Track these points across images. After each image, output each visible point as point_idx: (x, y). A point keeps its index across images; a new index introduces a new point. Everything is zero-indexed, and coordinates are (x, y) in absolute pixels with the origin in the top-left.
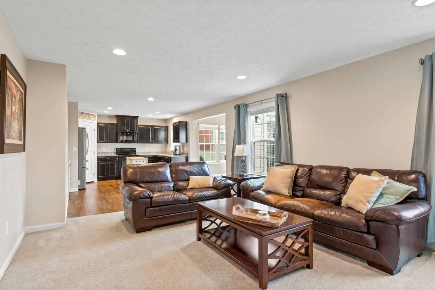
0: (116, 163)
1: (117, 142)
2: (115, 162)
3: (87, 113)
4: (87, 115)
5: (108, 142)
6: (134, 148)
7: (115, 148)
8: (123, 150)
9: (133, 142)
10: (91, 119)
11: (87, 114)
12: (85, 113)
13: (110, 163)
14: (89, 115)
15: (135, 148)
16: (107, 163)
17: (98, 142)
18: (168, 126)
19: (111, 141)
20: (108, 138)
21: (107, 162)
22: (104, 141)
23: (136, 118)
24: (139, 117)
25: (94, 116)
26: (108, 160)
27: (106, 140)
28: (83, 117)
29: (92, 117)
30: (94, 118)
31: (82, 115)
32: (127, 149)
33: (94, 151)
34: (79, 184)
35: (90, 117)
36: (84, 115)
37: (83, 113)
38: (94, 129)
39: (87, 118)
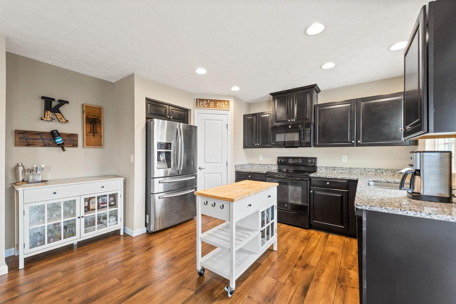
4: (212, 104)
5: (259, 147)
8: (290, 160)
10: (220, 108)
11: (211, 100)
12: (207, 100)
14: (216, 101)
23: (310, 90)
25: (226, 103)
27: (256, 143)
28: (203, 106)
29: (221, 105)
30: (227, 107)
31: (200, 104)
32: (296, 159)
33: (227, 162)
34: (148, 222)
35: (218, 106)
36: (205, 102)
37: (203, 100)
38: (227, 125)
39: (211, 107)
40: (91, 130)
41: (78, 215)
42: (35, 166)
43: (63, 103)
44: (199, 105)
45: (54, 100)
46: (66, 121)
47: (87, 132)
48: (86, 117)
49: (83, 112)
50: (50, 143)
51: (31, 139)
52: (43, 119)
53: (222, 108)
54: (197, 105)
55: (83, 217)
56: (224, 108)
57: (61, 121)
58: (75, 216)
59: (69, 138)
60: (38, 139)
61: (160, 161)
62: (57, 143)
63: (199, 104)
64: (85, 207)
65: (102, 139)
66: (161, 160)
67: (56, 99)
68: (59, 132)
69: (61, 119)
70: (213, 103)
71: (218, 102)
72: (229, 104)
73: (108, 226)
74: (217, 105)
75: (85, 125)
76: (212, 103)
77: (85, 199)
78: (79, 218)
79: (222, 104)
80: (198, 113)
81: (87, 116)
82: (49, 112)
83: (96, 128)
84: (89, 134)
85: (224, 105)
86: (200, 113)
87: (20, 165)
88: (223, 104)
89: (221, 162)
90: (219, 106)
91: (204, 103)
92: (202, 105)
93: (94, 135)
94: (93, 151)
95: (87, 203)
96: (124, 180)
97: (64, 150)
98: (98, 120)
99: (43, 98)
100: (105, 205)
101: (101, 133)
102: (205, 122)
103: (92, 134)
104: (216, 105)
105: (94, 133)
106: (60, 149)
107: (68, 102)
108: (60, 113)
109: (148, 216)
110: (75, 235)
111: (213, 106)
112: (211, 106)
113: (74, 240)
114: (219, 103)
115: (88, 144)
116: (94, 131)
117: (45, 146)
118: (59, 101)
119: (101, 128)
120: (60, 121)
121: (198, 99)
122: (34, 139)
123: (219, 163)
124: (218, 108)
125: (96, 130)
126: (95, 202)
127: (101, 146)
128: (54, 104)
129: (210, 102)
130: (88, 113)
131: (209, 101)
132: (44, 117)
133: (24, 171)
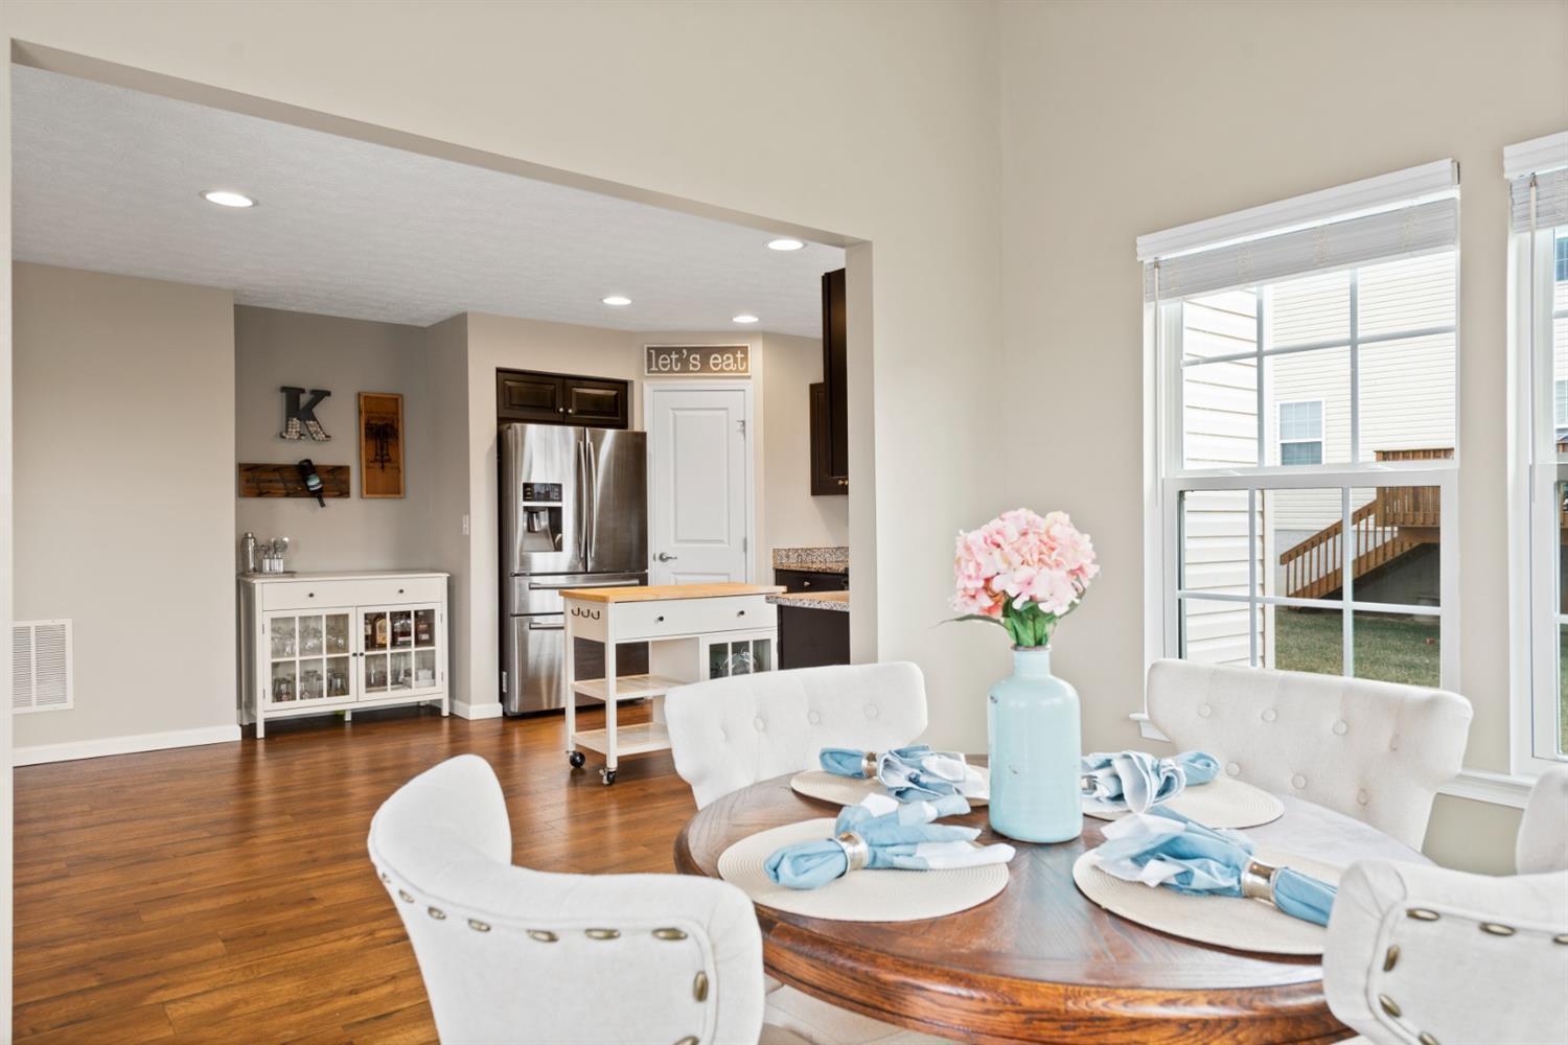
3: (689, 348)
10: (722, 370)
11: (691, 350)
12: (679, 351)
14: (706, 353)
25: (739, 355)
28: (666, 369)
29: (723, 361)
30: (742, 366)
31: (660, 362)
33: (745, 541)
34: (505, 690)
35: (714, 364)
36: (674, 356)
37: (668, 351)
38: (744, 422)
39: (692, 372)
40: (377, 454)
41: (352, 650)
42: (273, 540)
43: (320, 395)
44: (657, 366)
45: (303, 391)
46: (327, 436)
47: (367, 460)
48: (367, 424)
49: (360, 412)
50: (296, 488)
51: (264, 481)
52: (284, 437)
53: (725, 371)
54: (649, 366)
55: (361, 654)
56: (731, 371)
57: (317, 438)
58: (348, 652)
59: (331, 477)
60: (276, 481)
61: (534, 532)
62: (312, 489)
63: (657, 362)
64: (367, 637)
65: (402, 474)
66: (536, 530)
67: (308, 389)
68: (314, 463)
69: (317, 433)
70: (698, 357)
71: (716, 353)
72: (745, 359)
73: (413, 686)
74: (712, 362)
75: (363, 443)
76: (695, 359)
77: (366, 615)
78: (355, 655)
79: (725, 358)
80: (655, 391)
81: (368, 420)
82: (295, 419)
83: (387, 449)
84: (371, 465)
85: (732, 361)
86: (659, 391)
87: (250, 535)
88: (728, 358)
89: (726, 540)
90: (716, 365)
91: (671, 359)
92: (664, 366)
93: (383, 467)
94: (382, 507)
95: (369, 627)
96: (448, 578)
97: (323, 505)
98: (392, 427)
99: (284, 389)
100: (407, 639)
101: (397, 461)
102: (675, 416)
103: (379, 465)
104: (709, 363)
105: (382, 462)
106: (315, 501)
107: (328, 394)
108: (315, 419)
109: (504, 673)
110: (348, 694)
111: (698, 369)
112: (691, 368)
113: (345, 704)
114: (716, 355)
115: (371, 490)
116: (382, 457)
117: (287, 495)
118: (313, 392)
119: (398, 450)
120: (314, 439)
121: (652, 348)
122: (270, 481)
123: (722, 541)
124: (716, 372)
125: (387, 454)
126: (385, 627)
127: (399, 493)
128: (304, 399)
129: (688, 356)
130: (371, 412)
131: (685, 351)
132: (287, 432)
133: (257, 549)
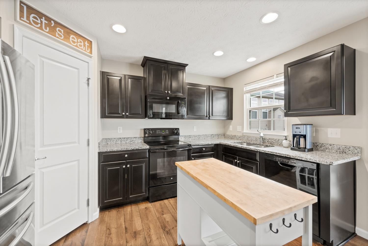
0: (144, 165)
1: (146, 116)
2: (142, 162)
3: (56, 22)
5: (127, 117)
6: (176, 129)
7: (141, 129)
8: (158, 132)
9: (176, 116)
13: (131, 166)
15: (178, 129)
16: (124, 167)
17: (103, 116)
18: (232, 89)
19: (133, 114)
20: (127, 108)
21: (123, 164)
22: (120, 114)
23: (182, 68)
24: (187, 65)
25: (87, 44)
26: (126, 159)
27: (123, 112)
28: (37, 26)
31: (31, 18)
32: (163, 130)
35: (72, 40)
36: (44, 20)
44: (28, 19)
53: (78, 48)
54: (21, 16)
56: (82, 49)
70: (62, 30)
88: (81, 42)
91: (41, 21)
92: (35, 22)
104: (69, 38)
111: (62, 38)
112: (57, 35)
124: (73, 45)
129: (55, 26)
131: (53, 22)
